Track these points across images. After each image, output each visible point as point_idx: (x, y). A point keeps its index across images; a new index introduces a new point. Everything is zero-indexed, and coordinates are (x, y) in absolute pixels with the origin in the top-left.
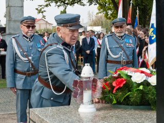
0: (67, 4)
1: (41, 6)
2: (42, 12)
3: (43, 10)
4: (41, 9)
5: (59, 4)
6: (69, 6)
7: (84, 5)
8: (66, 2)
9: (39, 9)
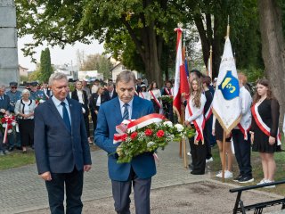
0: (65, 41)
1: (29, 45)
2: (31, 54)
3: (31, 51)
4: (29, 50)
5: (52, 42)
6: (67, 44)
7: (89, 43)
8: (63, 39)
9: (26, 49)
